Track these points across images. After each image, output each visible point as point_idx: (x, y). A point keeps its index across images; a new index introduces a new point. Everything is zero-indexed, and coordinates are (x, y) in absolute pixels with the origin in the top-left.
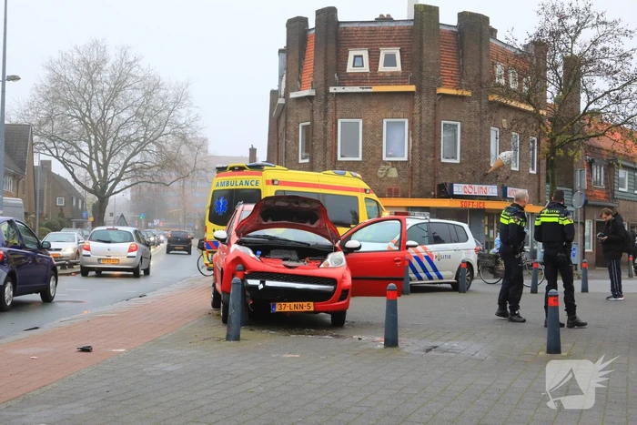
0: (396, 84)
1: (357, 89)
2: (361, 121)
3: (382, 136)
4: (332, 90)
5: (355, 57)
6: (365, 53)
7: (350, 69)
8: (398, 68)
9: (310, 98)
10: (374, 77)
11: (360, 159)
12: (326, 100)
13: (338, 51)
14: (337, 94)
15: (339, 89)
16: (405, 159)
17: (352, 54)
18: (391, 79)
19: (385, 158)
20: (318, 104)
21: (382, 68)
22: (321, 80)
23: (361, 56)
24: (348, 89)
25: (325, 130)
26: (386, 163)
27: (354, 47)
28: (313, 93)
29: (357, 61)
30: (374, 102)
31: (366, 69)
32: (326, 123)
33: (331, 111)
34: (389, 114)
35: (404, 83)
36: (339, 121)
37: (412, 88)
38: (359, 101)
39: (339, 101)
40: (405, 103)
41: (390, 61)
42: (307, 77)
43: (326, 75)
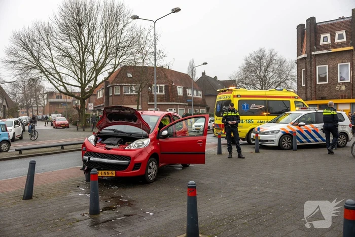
0: (344, 47)
1: (325, 52)
2: (327, 66)
3: (337, 72)
4: (313, 53)
5: (324, 37)
6: (328, 35)
7: (322, 43)
8: (345, 40)
9: (305, 58)
10: (333, 45)
11: (327, 82)
12: (311, 58)
13: (316, 36)
14: (315, 55)
15: (316, 53)
16: (349, 81)
17: (322, 36)
18: (342, 45)
19: (339, 81)
20: (308, 60)
21: (337, 41)
22: (309, 50)
23: (327, 37)
24: (320, 52)
25: (311, 71)
26: (339, 84)
27: (323, 33)
28: (306, 56)
29: (325, 39)
30: (333, 57)
31: (329, 42)
32: (311, 68)
33: (313, 63)
34: (341, 61)
35: (348, 46)
36: (317, 67)
37: (352, 48)
38: (326, 57)
39: (317, 58)
40: (348, 56)
41: (341, 37)
42: (304, 50)
43: (311, 46)
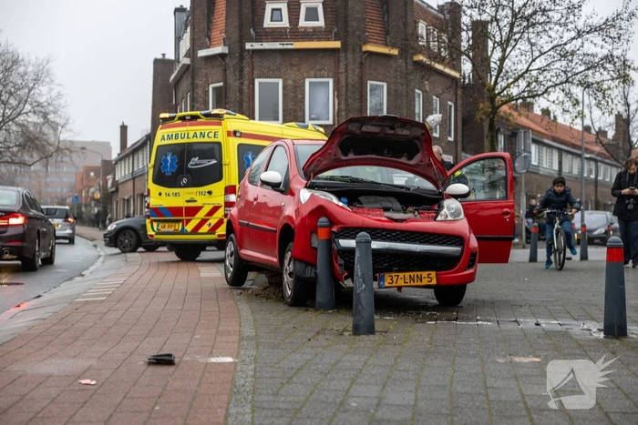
0: (319, 39)
1: (277, 46)
2: (280, 82)
3: (304, 98)
4: (248, 46)
5: (273, 10)
6: (284, 7)
7: (267, 23)
8: (321, 23)
9: (222, 56)
10: (295, 33)
11: (280, 121)
12: (241, 58)
13: (253, 4)
14: (254, 51)
15: (257, 46)
16: (331, 122)
17: (269, 7)
18: (315, 34)
19: (308, 121)
20: (231, 62)
21: (303, 23)
22: (235, 36)
23: (280, 10)
24: (266, 46)
25: (241, 91)
28: (226, 50)
29: (275, 14)
30: (295, 61)
31: (285, 23)
32: (242, 84)
33: (247, 70)
34: (312, 73)
35: (328, 39)
36: (257, 81)
37: (337, 44)
38: (279, 60)
39: (256, 59)
40: (328, 62)
41: (312, 14)
42: (218, 33)
43: (241, 28)
